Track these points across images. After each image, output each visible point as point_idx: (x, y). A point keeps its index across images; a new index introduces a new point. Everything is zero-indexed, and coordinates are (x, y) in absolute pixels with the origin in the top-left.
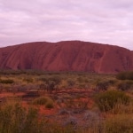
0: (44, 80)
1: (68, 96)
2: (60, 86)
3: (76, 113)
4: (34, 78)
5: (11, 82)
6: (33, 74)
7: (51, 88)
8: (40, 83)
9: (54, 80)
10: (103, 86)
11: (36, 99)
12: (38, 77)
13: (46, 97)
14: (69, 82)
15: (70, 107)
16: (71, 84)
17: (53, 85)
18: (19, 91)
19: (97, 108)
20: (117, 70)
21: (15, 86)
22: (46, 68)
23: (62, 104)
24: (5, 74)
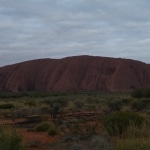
0: (48, 102)
1: (75, 119)
2: (65, 109)
3: (82, 139)
4: (37, 101)
5: (10, 107)
6: (36, 97)
7: (55, 112)
8: (44, 106)
9: (60, 102)
10: (116, 107)
11: (38, 125)
12: (42, 99)
13: (49, 122)
14: (76, 103)
15: (76, 133)
16: (79, 105)
17: (57, 109)
18: (18, 117)
19: (106, 132)
20: (132, 87)
21: (16, 110)
22: (51, 88)
23: (67, 130)
24: (4, 97)
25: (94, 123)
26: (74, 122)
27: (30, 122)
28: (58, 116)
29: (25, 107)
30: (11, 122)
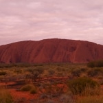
0: (30, 71)
1: (49, 83)
2: (42, 75)
3: (53, 96)
4: (22, 69)
5: (4, 74)
6: (22, 67)
7: (35, 78)
8: (27, 73)
9: (38, 71)
10: (76, 74)
11: (24, 87)
12: (26, 69)
13: (31, 85)
14: (49, 71)
15: (49, 92)
16: (52, 73)
17: (36, 75)
18: (10, 81)
19: (70, 92)
20: (88, 60)
21: (8, 76)
22: (32, 61)
23: (44, 90)
25: (62, 85)
26: (48, 85)
27: (18, 84)
28: (37, 80)
29: (14, 74)
30: (4, 84)
